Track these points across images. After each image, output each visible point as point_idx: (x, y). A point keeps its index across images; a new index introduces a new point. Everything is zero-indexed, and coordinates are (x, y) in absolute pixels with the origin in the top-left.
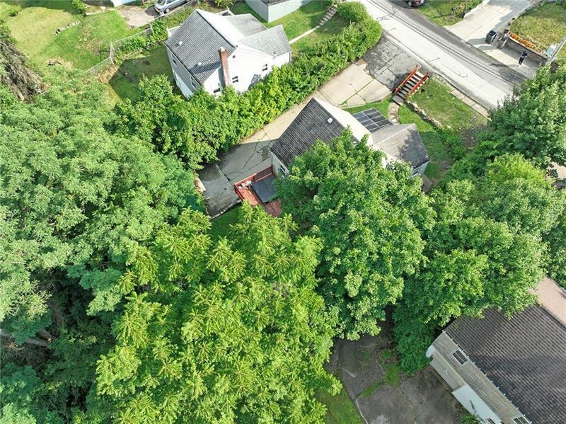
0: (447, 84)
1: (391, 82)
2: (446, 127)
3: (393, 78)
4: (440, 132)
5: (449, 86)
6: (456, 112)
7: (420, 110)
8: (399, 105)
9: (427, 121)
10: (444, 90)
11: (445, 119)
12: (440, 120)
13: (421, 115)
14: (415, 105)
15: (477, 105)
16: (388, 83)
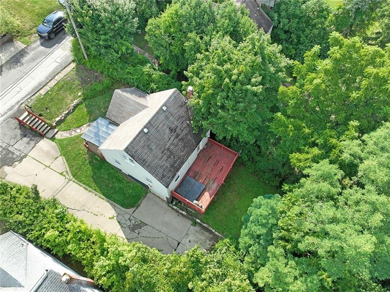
0: (32, 98)
1: (31, 140)
2: (80, 96)
3: (26, 139)
4: (85, 99)
5: (34, 97)
6: (64, 90)
7: (63, 115)
8: (57, 132)
9: (74, 109)
10: (39, 100)
11: (71, 98)
12: (72, 101)
13: (68, 114)
14: (57, 119)
15: (57, 77)
16: (32, 143)
